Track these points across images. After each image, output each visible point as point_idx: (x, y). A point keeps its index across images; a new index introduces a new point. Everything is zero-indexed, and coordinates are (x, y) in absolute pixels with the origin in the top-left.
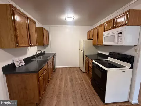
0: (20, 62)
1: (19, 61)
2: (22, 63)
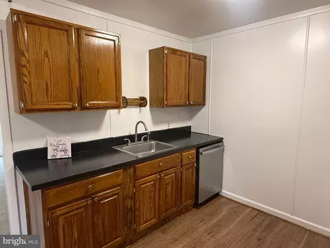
0: (60, 148)
1: (59, 144)
2: (65, 151)
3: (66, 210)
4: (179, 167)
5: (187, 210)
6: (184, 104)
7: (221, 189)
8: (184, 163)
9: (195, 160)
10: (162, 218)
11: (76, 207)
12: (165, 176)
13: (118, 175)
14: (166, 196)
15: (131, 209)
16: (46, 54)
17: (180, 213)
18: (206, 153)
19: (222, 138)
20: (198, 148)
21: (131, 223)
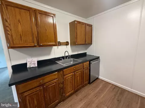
0: (32, 63)
2: (34, 64)
3: (30, 93)
4: (82, 69)
5: (86, 85)
6: (84, 44)
7: (99, 76)
8: (84, 67)
9: (89, 66)
10: (76, 90)
11: (35, 91)
12: (76, 73)
13: (55, 75)
14: (77, 81)
15: (62, 88)
16: (19, 21)
17: (83, 87)
18: (93, 63)
19: (99, 57)
20: (90, 61)
21: (63, 93)
